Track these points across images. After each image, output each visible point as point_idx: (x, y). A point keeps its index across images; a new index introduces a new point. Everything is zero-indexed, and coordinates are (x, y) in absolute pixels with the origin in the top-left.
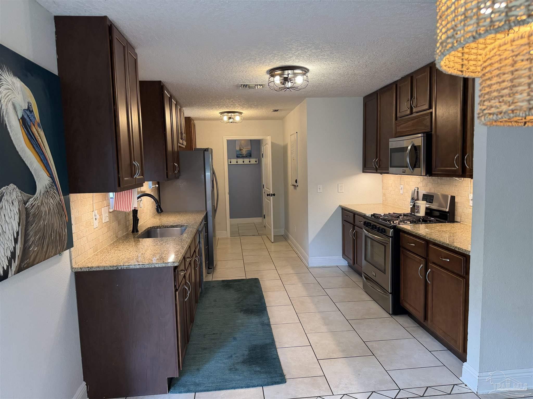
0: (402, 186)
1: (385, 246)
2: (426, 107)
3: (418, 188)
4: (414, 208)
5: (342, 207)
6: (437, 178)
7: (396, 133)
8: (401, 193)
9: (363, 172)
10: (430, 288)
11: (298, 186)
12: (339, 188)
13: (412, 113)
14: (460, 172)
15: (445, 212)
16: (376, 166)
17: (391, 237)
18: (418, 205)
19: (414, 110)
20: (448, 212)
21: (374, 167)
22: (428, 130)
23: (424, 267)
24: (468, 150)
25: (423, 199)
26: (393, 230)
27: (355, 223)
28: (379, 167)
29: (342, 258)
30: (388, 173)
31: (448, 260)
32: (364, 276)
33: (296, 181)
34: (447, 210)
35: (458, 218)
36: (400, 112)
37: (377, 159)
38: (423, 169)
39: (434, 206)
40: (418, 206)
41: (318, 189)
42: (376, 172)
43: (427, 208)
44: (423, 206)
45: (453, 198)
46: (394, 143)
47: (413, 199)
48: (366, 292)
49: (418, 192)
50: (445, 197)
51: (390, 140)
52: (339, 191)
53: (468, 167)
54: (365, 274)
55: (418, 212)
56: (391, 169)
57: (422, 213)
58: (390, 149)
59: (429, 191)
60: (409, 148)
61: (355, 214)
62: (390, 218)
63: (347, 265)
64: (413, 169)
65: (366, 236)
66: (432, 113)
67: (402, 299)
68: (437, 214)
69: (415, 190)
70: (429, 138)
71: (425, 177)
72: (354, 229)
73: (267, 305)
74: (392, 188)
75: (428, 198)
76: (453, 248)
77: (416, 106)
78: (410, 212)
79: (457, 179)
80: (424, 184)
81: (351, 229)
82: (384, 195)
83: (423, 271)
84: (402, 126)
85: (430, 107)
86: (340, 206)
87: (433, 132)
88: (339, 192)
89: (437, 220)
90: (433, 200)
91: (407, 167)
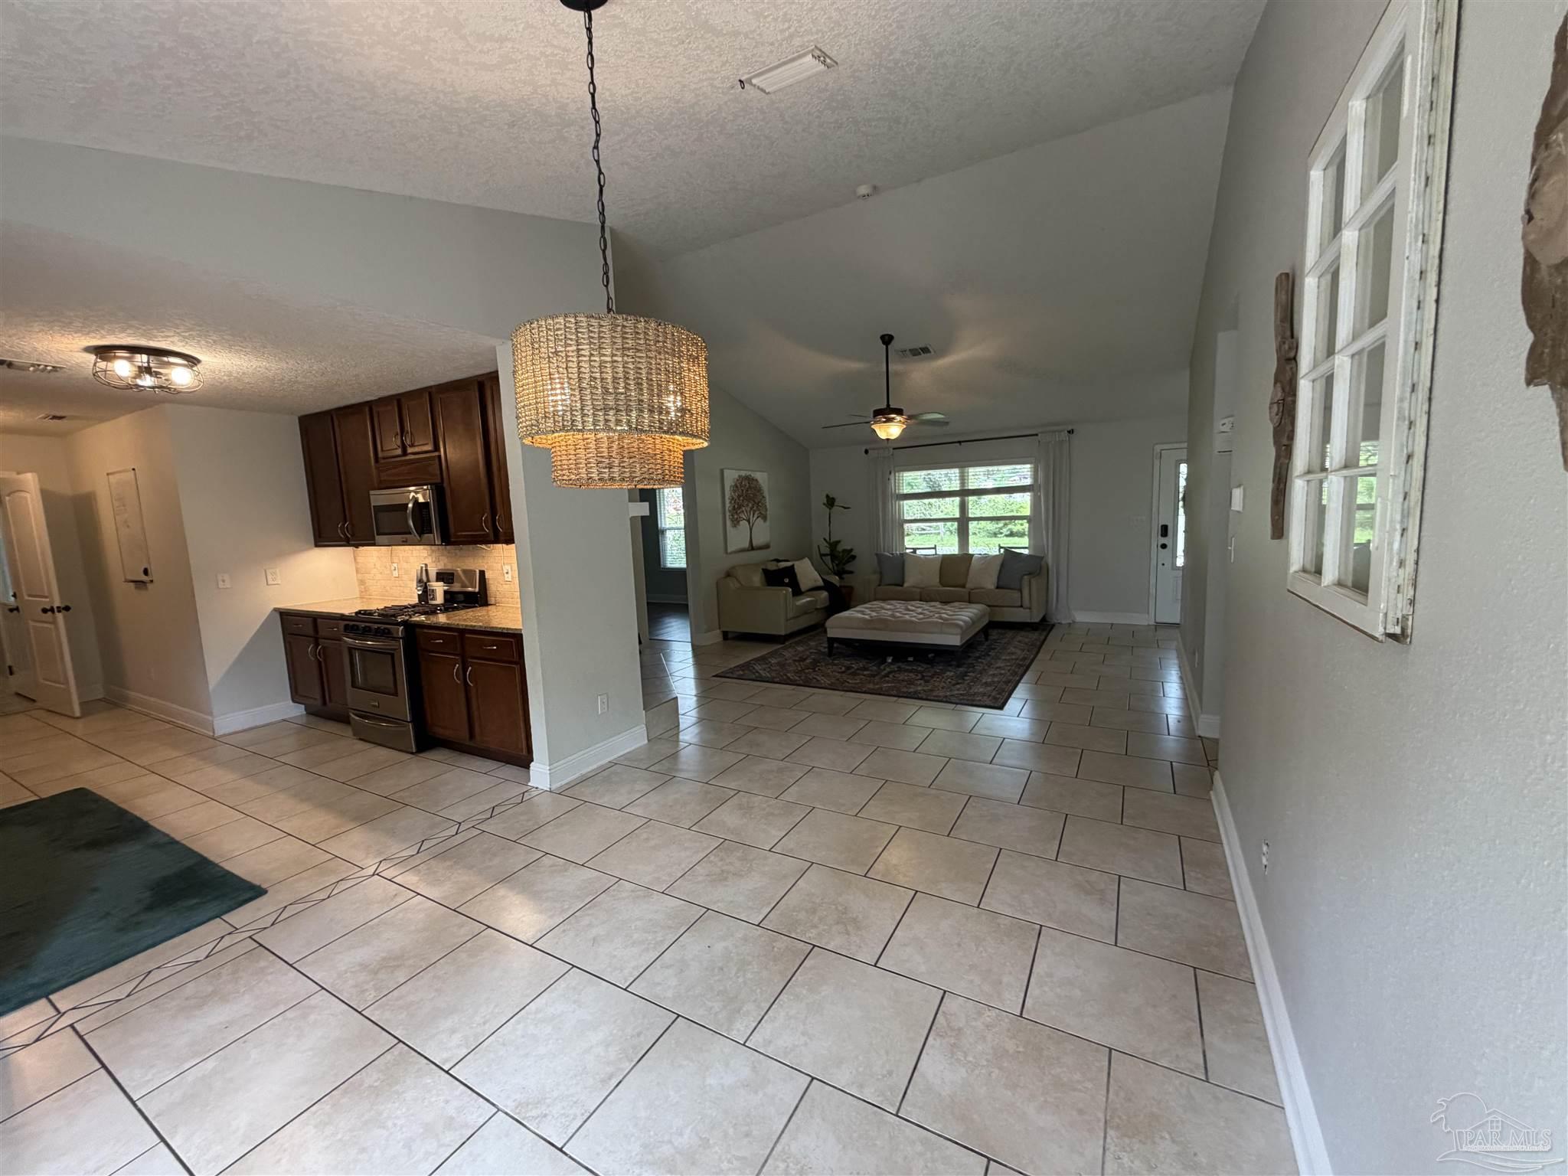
0: (395, 565)
1: (392, 655)
2: (429, 447)
3: (426, 565)
4: (426, 594)
5: (280, 609)
6: (453, 547)
7: (381, 482)
8: (395, 576)
9: (317, 545)
10: (473, 692)
11: (152, 581)
12: (269, 578)
13: (405, 453)
14: (492, 537)
15: (473, 593)
16: (345, 535)
17: (400, 638)
18: (431, 589)
19: (410, 450)
20: (478, 593)
21: (342, 536)
22: (438, 481)
23: (460, 667)
24: (499, 507)
25: (438, 580)
26: (402, 628)
27: (320, 633)
28: (352, 536)
29: (291, 703)
30: (374, 545)
31: (495, 648)
32: (354, 714)
33: (146, 572)
34: (477, 590)
35: (492, 600)
36: (382, 450)
37: (346, 523)
38: (436, 536)
39: (456, 587)
40: (433, 590)
41: (221, 583)
42: (348, 545)
43: (446, 592)
44: (439, 589)
45: (482, 573)
46: (380, 498)
47: (420, 581)
48: (360, 739)
49: (426, 571)
50: (469, 573)
51: (372, 492)
52: (270, 582)
53: (501, 530)
54: (355, 710)
55: (434, 599)
56: (378, 538)
57: (440, 599)
58: (374, 506)
59: (443, 568)
60: (410, 505)
61: (315, 619)
62: (392, 612)
63: (305, 713)
64: (420, 536)
65: (351, 650)
66: (440, 457)
68: (461, 597)
69: (422, 568)
70: (439, 491)
71: (440, 547)
72: (317, 645)
73: (145, 819)
74: (375, 570)
75: (444, 576)
76: (500, 631)
77: (412, 446)
78: (417, 602)
79: (484, 546)
80: (434, 559)
81: (312, 646)
82: (362, 582)
83: (461, 672)
84: (389, 472)
85: (437, 448)
86: (275, 610)
87: (445, 485)
88: (267, 584)
89: (464, 606)
90: (453, 579)
91: (410, 533)
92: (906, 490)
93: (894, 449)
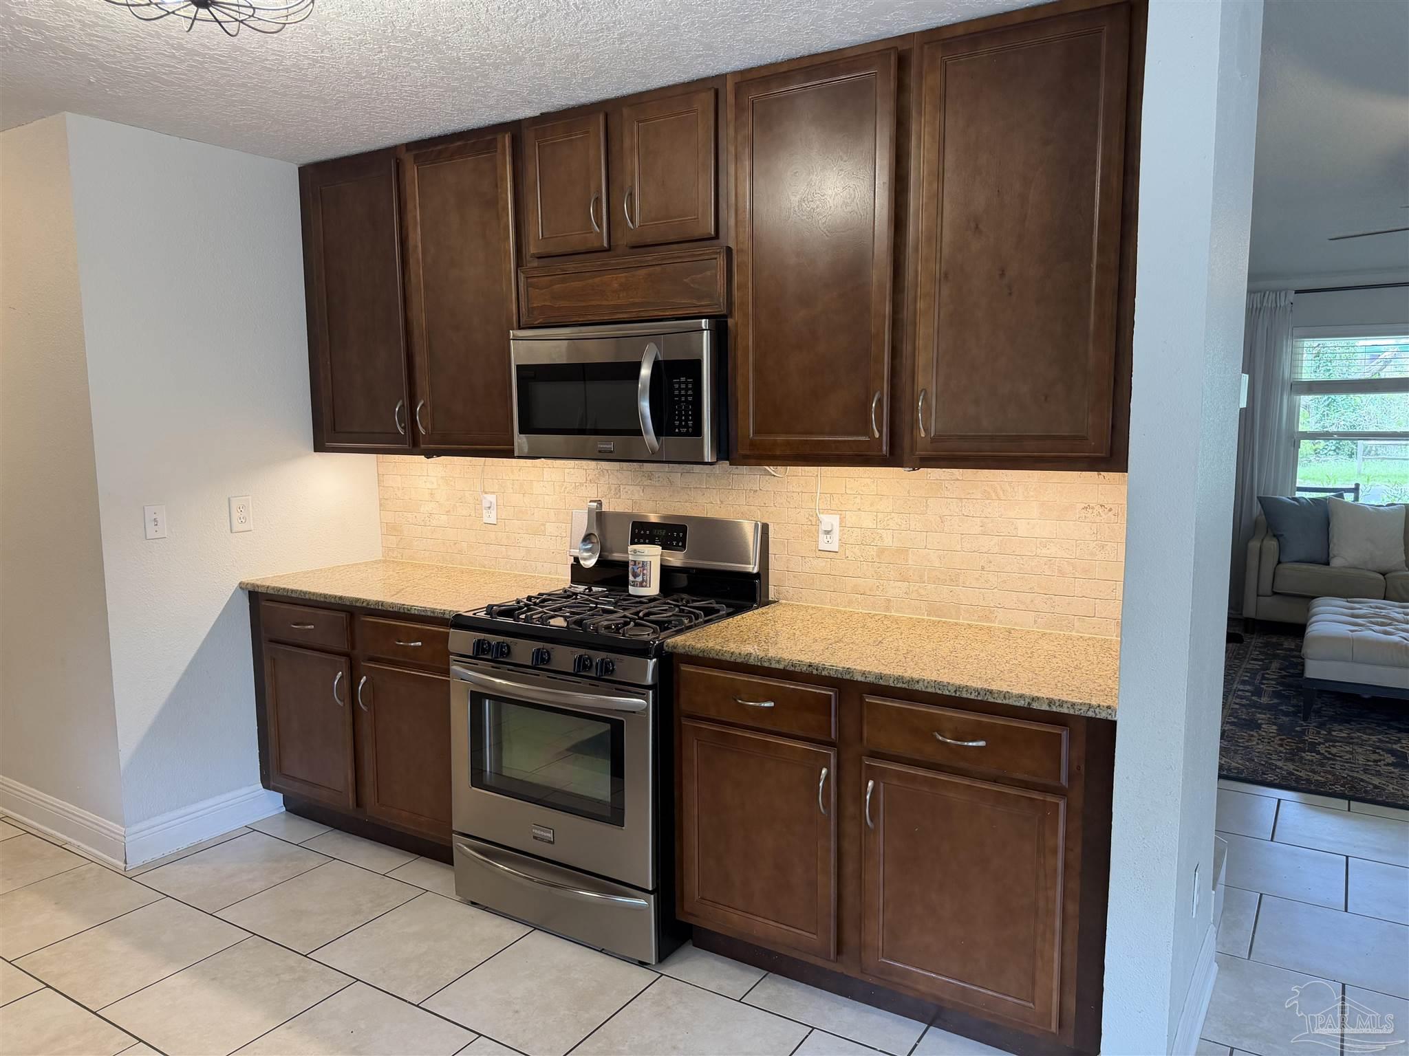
0: (491, 497)
1: (617, 724)
2: (702, 228)
3: (601, 503)
5: (249, 587)
8: (486, 520)
9: (317, 451)
12: (235, 515)
13: (614, 244)
14: (884, 451)
15: (748, 575)
17: (648, 687)
18: (645, 559)
20: (756, 575)
21: (401, 430)
26: (654, 660)
27: (353, 647)
28: (429, 433)
29: (263, 790)
34: (756, 569)
36: (547, 235)
40: (644, 564)
41: (150, 527)
44: (655, 561)
45: (766, 529)
48: (473, 904)
49: (600, 515)
52: (237, 526)
55: (644, 584)
56: (523, 440)
57: (654, 585)
58: (517, 366)
60: (648, 366)
61: (355, 616)
63: (284, 809)
64: (658, 440)
66: (730, 250)
67: (697, 897)
70: (720, 335)
72: (354, 673)
74: (434, 505)
75: (659, 533)
77: (643, 224)
81: (341, 675)
83: (832, 789)
86: (242, 586)
87: (738, 319)
88: (235, 529)
90: (682, 540)
92: (1307, 373)
93: (1297, 292)
